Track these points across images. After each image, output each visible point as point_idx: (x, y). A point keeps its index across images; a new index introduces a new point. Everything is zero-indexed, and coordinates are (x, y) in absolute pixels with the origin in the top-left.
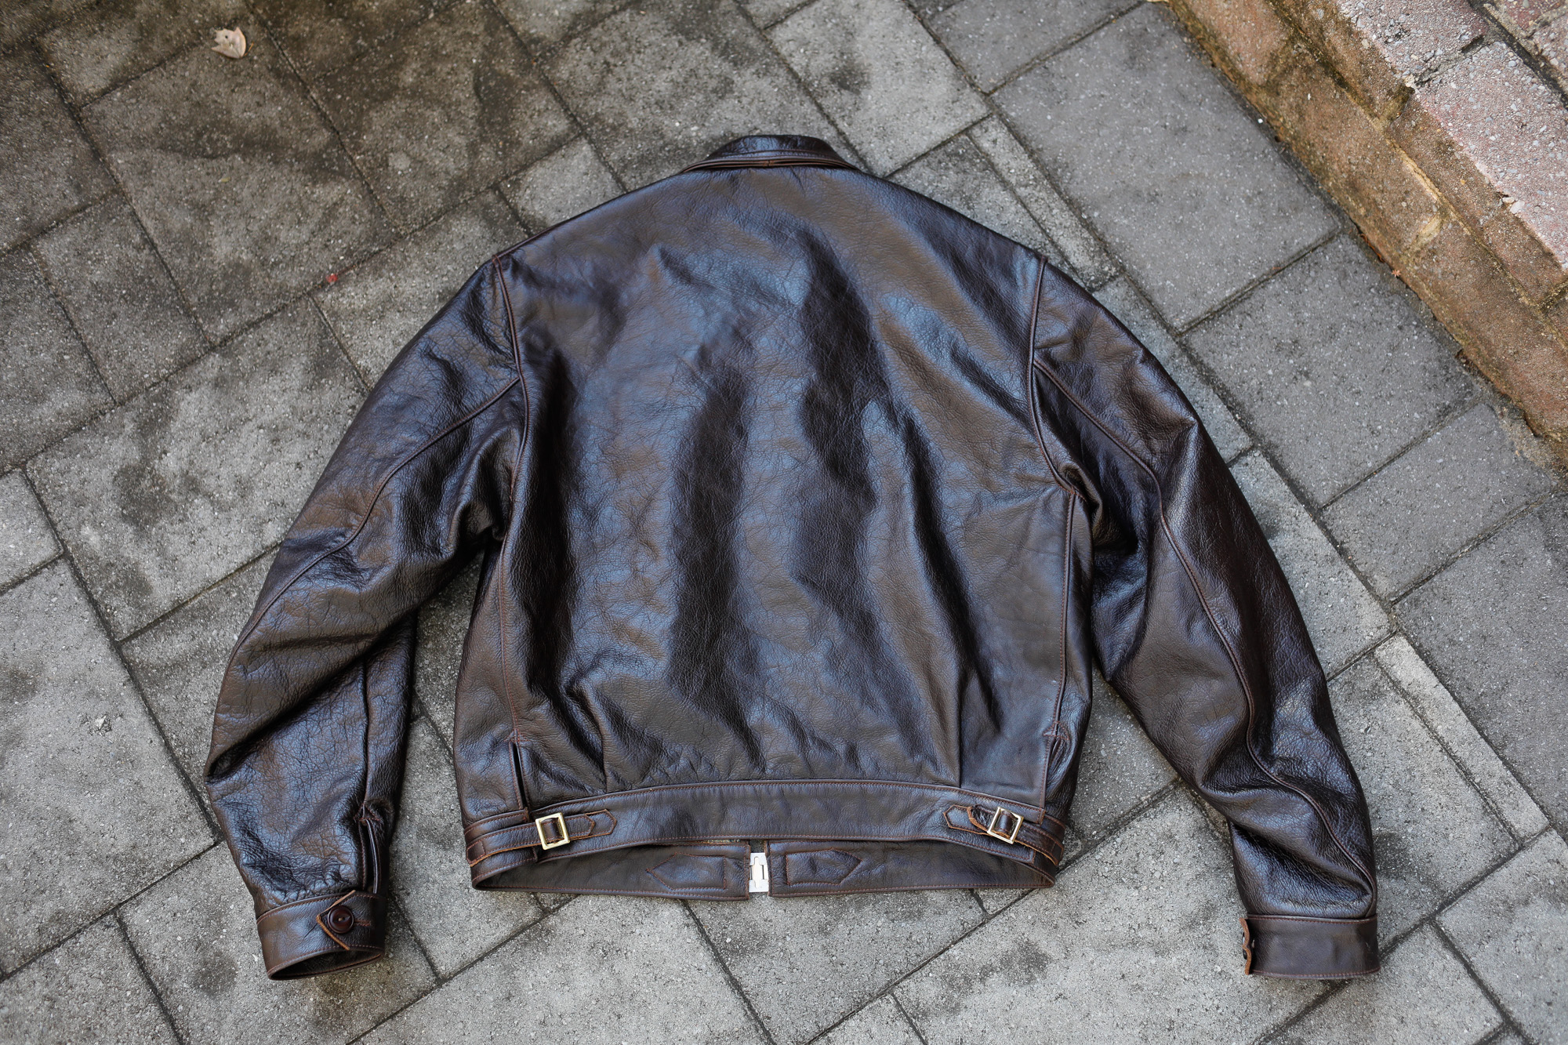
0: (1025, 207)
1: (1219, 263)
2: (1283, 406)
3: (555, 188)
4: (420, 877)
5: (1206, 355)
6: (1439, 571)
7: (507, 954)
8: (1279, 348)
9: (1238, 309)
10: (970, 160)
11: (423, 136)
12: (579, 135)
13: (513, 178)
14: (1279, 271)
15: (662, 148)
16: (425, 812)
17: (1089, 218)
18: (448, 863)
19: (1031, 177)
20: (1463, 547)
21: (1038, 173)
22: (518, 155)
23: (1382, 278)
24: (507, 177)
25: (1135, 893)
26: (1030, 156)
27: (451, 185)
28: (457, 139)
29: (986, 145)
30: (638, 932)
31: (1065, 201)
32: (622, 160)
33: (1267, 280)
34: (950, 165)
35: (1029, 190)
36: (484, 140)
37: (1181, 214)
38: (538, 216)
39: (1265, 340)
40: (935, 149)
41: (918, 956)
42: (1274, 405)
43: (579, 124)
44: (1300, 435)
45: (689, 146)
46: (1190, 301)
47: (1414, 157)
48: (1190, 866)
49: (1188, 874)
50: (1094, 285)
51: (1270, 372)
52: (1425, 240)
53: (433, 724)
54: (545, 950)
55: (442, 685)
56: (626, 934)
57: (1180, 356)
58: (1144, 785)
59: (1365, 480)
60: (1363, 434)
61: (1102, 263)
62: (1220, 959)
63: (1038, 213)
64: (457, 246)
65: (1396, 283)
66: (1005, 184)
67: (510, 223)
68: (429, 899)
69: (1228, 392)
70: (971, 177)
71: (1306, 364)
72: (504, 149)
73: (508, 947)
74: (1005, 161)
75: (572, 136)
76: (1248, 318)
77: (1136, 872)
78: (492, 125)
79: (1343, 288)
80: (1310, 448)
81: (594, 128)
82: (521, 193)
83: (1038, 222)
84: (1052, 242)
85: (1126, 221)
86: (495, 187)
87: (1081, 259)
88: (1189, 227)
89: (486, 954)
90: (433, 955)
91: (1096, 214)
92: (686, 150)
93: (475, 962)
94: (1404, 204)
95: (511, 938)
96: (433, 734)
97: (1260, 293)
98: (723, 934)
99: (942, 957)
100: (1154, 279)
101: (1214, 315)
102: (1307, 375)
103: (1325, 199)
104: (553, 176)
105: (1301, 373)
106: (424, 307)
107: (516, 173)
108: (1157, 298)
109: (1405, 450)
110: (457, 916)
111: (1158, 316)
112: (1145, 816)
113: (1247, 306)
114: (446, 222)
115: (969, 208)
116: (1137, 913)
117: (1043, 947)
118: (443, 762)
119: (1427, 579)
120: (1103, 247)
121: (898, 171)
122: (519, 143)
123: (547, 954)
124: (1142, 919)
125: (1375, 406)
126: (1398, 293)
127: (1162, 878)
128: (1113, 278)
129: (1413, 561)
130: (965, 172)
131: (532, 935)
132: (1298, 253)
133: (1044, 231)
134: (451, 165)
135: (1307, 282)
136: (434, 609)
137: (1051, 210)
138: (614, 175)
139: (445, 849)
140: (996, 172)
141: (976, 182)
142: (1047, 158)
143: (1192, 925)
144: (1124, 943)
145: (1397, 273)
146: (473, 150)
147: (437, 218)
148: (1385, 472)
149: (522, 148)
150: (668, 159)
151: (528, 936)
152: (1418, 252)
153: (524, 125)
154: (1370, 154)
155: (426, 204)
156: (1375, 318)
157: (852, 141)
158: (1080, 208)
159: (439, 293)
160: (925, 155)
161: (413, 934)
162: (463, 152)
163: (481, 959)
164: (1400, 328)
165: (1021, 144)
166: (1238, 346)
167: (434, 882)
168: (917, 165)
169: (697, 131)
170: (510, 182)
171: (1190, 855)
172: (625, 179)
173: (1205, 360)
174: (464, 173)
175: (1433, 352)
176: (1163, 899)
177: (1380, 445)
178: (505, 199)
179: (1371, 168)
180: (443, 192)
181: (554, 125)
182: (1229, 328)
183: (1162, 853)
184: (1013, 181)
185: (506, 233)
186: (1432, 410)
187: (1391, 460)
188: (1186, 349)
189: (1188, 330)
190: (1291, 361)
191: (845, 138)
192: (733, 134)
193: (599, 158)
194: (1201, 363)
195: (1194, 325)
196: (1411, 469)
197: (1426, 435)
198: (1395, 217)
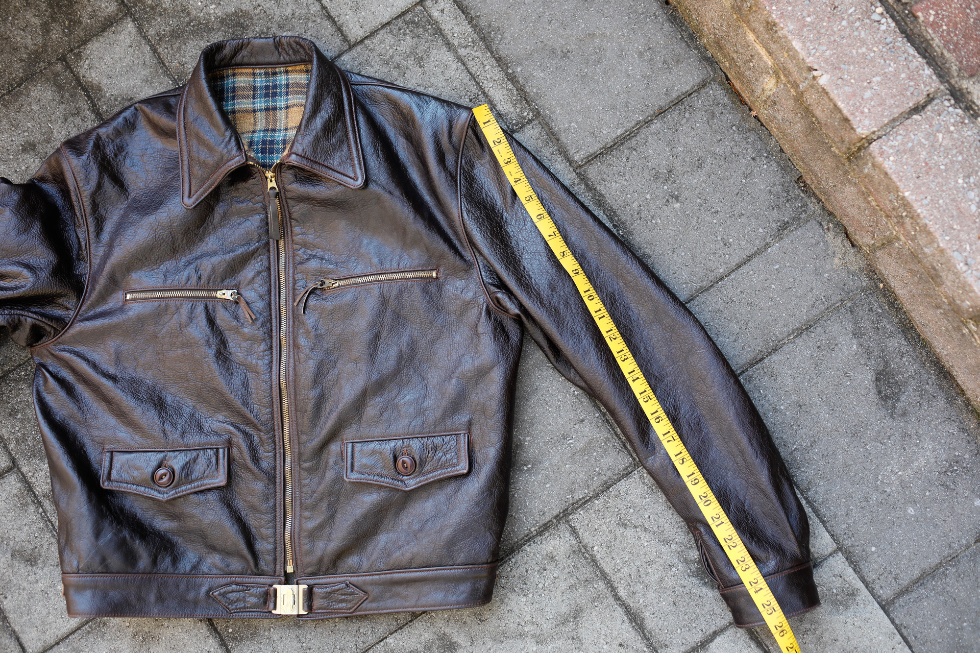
0: (464, 64)
1: (613, 107)
2: (656, 224)
3: (107, 59)
4: (14, 585)
5: (599, 183)
6: (769, 354)
7: (76, 640)
8: (656, 177)
9: (626, 145)
10: (423, 27)
11: (8, 17)
12: (126, 14)
13: (76, 51)
14: (661, 113)
15: (188, 23)
16: (17, 538)
17: (514, 72)
18: (33, 576)
19: (470, 40)
20: (789, 335)
21: (475, 36)
22: (80, 32)
23: (742, 117)
24: (72, 50)
25: (524, 599)
26: (470, 22)
27: (30, 58)
28: (33, 20)
29: (436, 14)
30: (166, 625)
31: (496, 59)
32: (158, 34)
33: (651, 120)
34: (408, 31)
35: (468, 50)
36: (54, 20)
37: (586, 67)
38: (94, 82)
39: (646, 171)
40: (396, 18)
41: (364, 643)
42: (650, 223)
43: (126, 6)
44: (668, 247)
45: (208, 21)
46: (589, 139)
47: (753, 30)
48: (565, 580)
49: (563, 585)
50: (515, 128)
51: (648, 196)
52: (769, 93)
53: (23, 474)
54: (103, 637)
55: (28, 445)
56: (158, 626)
57: (579, 184)
58: (533, 520)
59: (717, 282)
60: (718, 246)
61: (521, 110)
62: (584, 647)
63: (473, 70)
64: (35, 107)
65: (753, 123)
66: (449, 45)
67: (75, 88)
68: (21, 601)
69: (614, 212)
70: (423, 41)
71: (677, 190)
72: (68, 28)
73: (76, 635)
74: (450, 27)
75: (121, 15)
76: (634, 152)
77: (525, 584)
78: (60, 7)
79: (711, 126)
80: (675, 257)
81: (137, 8)
82: (81, 64)
83: (473, 77)
84: (484, 93)
85: (542, 75)
86: (63, 59)
87: (505, 106)
88: (592, 78)
89: (62, 640)
90: (23, 641)
91: (519, 69)
92: (206, 25)
93: (54, 646)
94: (751, 64)
95: (79, 628)
96: (22, 481)
97: (644, 131)
98: (226, 627)
99: (382, 643)
100: (561, 122)
101: (608, 150)
102: (677, 198)
103: (701, 53)
104: (106, 49)
105: (672, 196)
106: (11, 157)
107: (79, 47)
108: (563, 138)
109: (750, 258)
110: (40, 613)
111: (563, 152)
112: (534, 542)
113: (633, 142)
114: (26, 88)
115: (420, 67)
116: (524, 614)
117: (455, 638)
118: (30, 502)
119: (760, 361)
120: (524, 96)
121: (366, 38)
122: (80, 22)
123: (104, 640)
124: (527, 618)
125: (728, 223)
126: (754, 130)
127: (544, 590)
128: (530, 121)
129: (750, 347)
130: (419, 36)
131: (94, 626)
132: (677, 98)
133: (478, 84)
134: (29, 41)
135: (682, 122)
136: (22, 389)
137: (484, 67)
138: (152, 46)
139: (31, 565)
140: (443, 36)
141: (427, 45)
142: (483, 23)
143: (565, 622)
144: (514, 635)
145: (754, 113)
146: (46, 28)
147: (19, 85)
148: (733, 276)
149: (82, 26)
150: (192, 33)
151: (91, 627)
152: (765, 101)
153: (84, 7)
154: (725, 23)
155: (11, 74)
156: (734, 151)
157: (332, 14)
158: (506, 64)
159: (22, 145)
160: (388, 23)
161: (10, 626)
162: (38, 30)
163: (57, 644)
164: (753, 159)
165: (463, 12)
166: (624, 175)
167: (24, 589)
168: (382, 32)
169: (214, 9)
170: (74, 54)
171: (566, 571)
172: (160, 50)
173: (598, 187)
174: (39, 48)
175: (778, 179)
176: (544, 603)
177: (730, 255)
178: (70, 68)
179: (727, 33)
180: (23, 64)
181: (107, 7)
182: (618, 161)
183: (545, 570)
184: (456, 43)
185: (71, 96)
186: (774, 226)
187: (739, 266)
188: (583, 178)
189: (586, 163)
190: (666, 187)
191: (327, 11)
192: (241, 11)
193: (141, 34)
194: (595, 189)
195: (591, 159)
196: (753, 273)
197: (767, 246)
198: (747, 73)
